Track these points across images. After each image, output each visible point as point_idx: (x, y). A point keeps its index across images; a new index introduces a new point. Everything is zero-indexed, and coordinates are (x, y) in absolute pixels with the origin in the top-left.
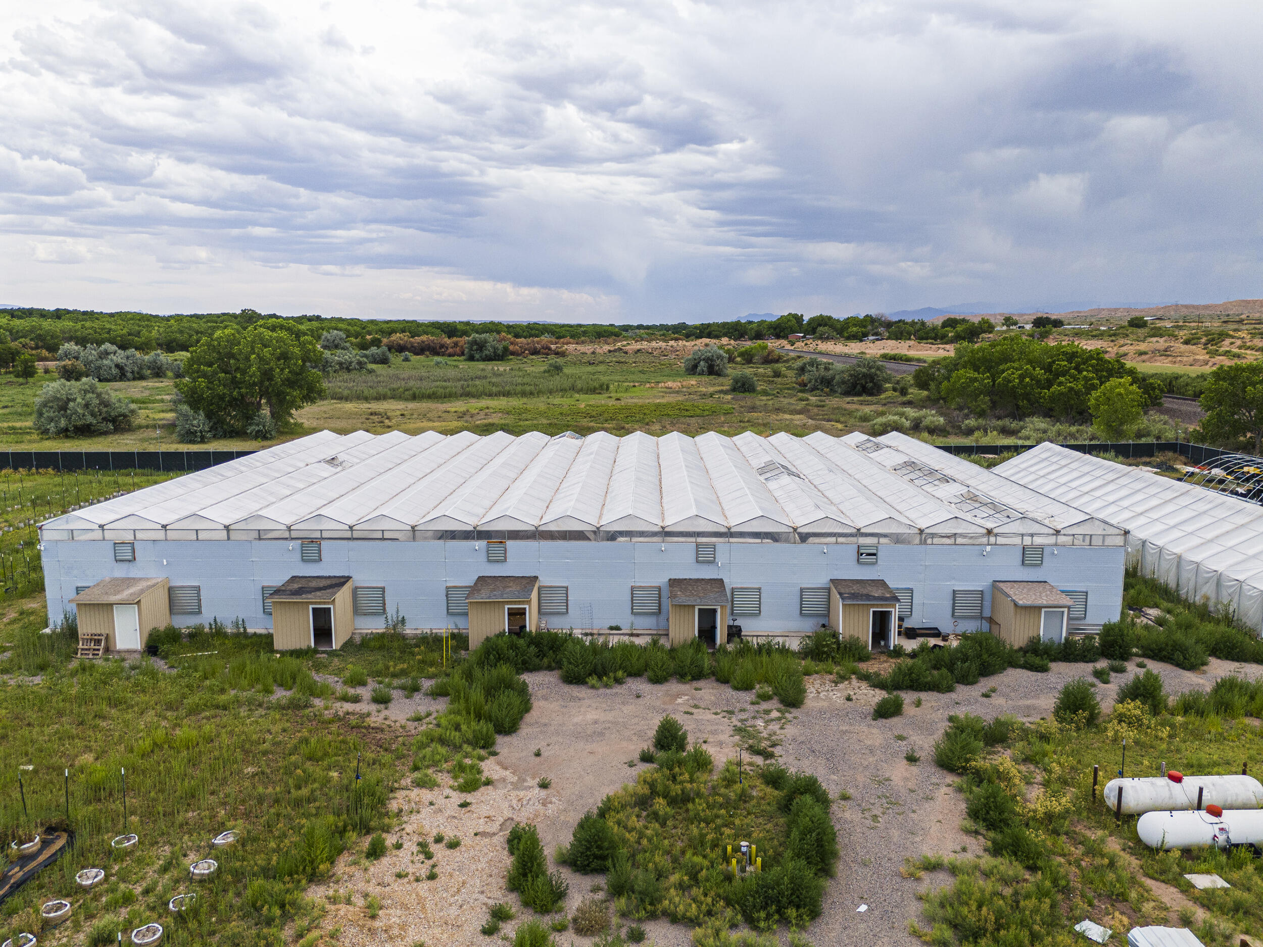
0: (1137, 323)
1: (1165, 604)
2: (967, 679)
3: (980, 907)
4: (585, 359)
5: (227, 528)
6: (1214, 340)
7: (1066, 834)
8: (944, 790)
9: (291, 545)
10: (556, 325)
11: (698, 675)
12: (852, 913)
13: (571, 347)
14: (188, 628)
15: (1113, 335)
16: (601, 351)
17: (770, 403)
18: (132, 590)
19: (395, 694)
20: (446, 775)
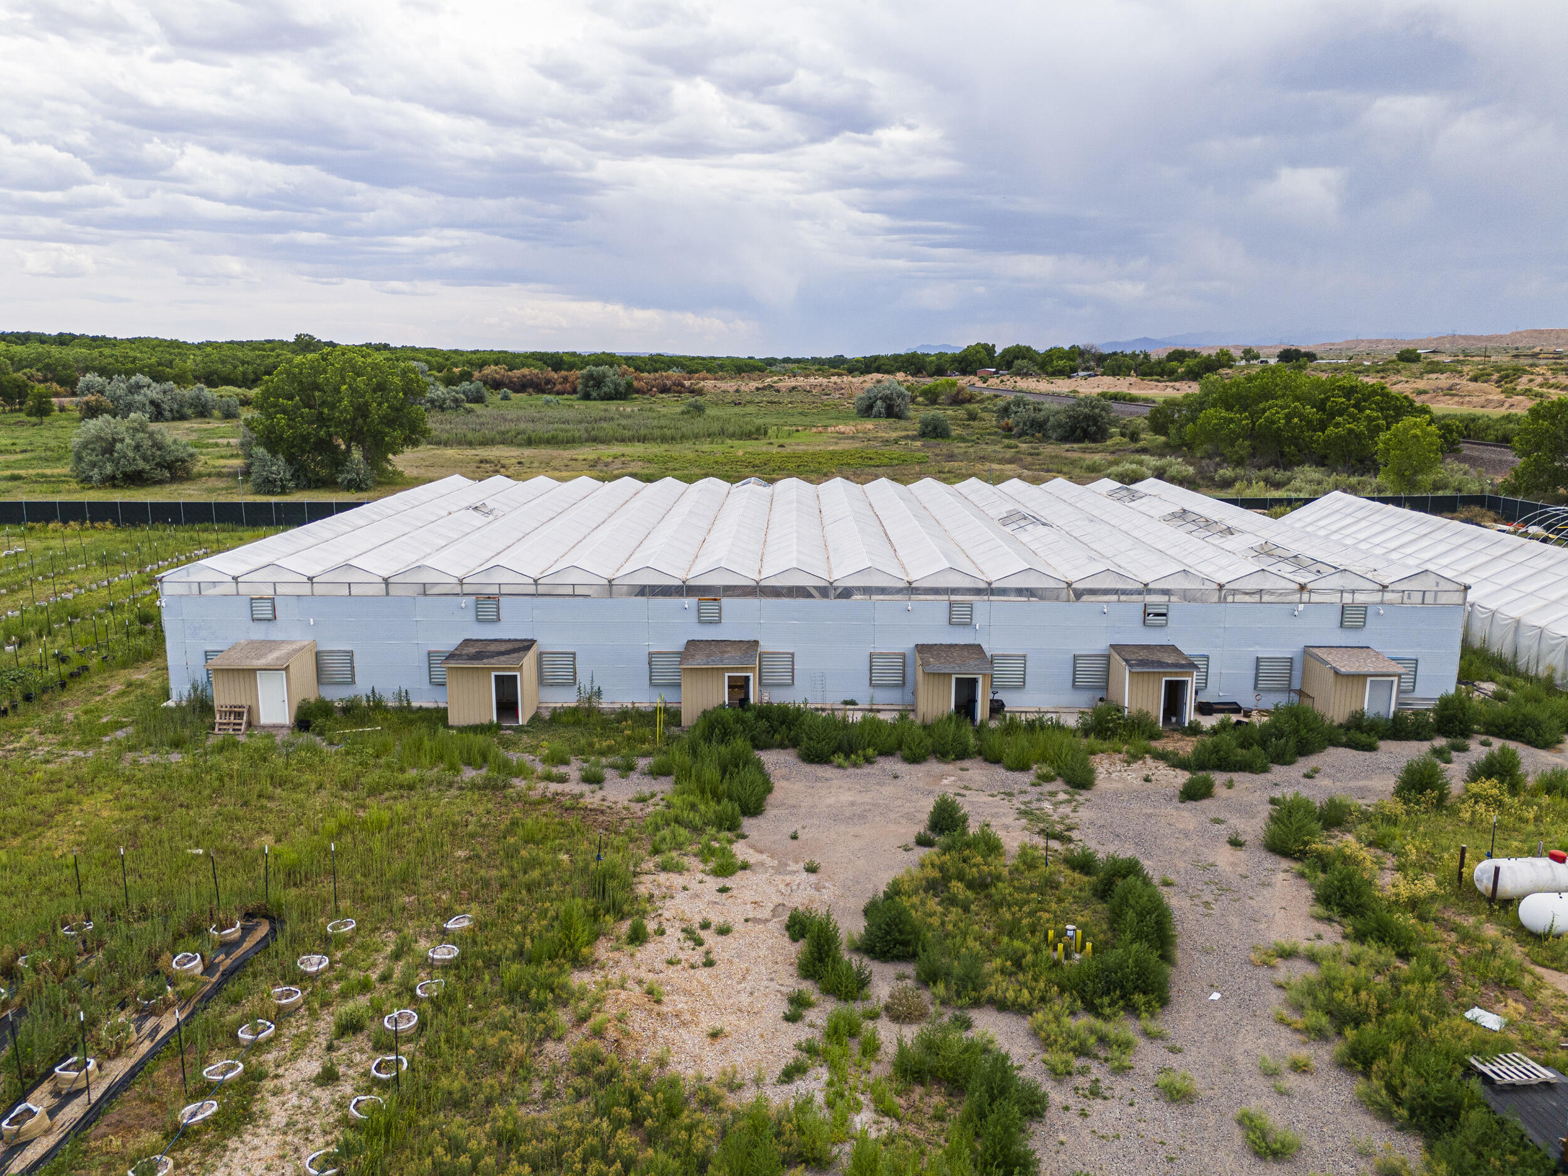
0: (1408, 357)
1: (1502, 677)
2: (1282, 759)
3: (1356, 992)
4: (729, 399)
5: (386, 581)
6: (1507, 377)
7: (1435, 920)
8: (1281, 876)
9: (464, 601)
10: (684, 357)
11: (962, 755)
12: (1203, 1001)
13: (709, 384)
14: (341, 700)
15: (1382, 371)
16: (747, 389)
17: (971, 450)
18: (276, 654)
19: (609, 774)
20: (693, 859)
